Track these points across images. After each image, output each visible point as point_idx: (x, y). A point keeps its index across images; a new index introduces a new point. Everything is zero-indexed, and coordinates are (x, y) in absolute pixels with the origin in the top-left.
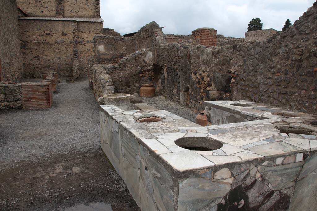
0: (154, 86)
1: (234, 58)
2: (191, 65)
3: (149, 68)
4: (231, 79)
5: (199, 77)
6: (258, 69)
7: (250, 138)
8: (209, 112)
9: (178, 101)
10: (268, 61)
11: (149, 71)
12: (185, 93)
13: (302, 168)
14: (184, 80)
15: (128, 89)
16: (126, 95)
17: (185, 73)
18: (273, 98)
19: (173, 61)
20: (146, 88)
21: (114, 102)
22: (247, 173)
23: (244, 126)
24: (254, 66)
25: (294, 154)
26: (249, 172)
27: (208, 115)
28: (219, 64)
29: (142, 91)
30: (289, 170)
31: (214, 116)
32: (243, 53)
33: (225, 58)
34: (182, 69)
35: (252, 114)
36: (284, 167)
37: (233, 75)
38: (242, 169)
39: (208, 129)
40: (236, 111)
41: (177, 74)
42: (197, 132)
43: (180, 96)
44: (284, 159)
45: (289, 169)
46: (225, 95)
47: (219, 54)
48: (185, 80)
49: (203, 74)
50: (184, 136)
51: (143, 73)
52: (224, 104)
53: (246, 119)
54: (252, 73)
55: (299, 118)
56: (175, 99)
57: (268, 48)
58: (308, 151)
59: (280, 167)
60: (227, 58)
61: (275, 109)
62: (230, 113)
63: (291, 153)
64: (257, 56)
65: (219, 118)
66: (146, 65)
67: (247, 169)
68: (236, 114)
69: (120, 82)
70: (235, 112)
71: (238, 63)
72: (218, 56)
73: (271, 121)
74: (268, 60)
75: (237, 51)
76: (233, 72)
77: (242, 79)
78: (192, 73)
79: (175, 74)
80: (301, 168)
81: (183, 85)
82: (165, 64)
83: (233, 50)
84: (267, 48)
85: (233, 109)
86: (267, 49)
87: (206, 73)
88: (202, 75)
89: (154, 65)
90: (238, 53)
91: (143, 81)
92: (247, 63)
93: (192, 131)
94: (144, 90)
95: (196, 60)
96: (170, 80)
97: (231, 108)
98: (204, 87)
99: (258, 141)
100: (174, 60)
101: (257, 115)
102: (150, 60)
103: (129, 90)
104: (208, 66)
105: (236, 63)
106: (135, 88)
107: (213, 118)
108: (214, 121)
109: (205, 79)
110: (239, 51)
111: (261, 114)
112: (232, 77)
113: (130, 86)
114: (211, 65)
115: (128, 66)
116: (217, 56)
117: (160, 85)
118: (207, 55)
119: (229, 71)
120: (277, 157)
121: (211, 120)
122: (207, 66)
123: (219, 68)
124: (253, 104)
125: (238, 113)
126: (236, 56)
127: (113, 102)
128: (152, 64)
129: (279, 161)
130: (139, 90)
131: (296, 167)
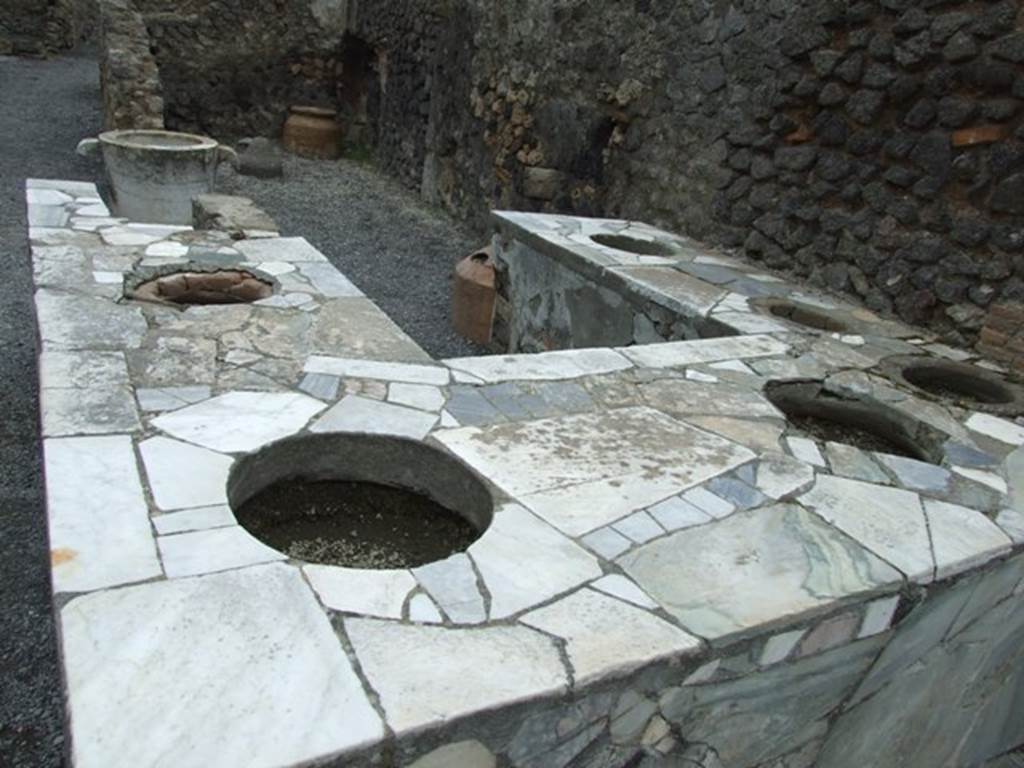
0: (342, 115)
1: (633, 43)
2: (472, 56)
3: (327, 45)
4: (612, 129)
5: (495, 106)
6: (720, 104)
7: (645, 467)
8: (505, 256)
9: (418, 186)
10: (767, 76)
11: (327, 56)
12: (442, 160)
13: (875, 661)
14: (442, 111)
15: (240, 115)
16: (200, 142)
17: (451, 80)
18: (762, 232)
19: (412, 29)
20: (310, 123)
21: (142, 165)
22: (592, 739)
23: (627, 371)
24: (706, 87)
25: (855, 605)
26: (607, 727)
27: (500, 267)
28: (576, 65)
29: (292, 131)
30: (813, 681)
31: (522, 276)
32: (672, 29)
33: (600, 39)
34: (440, 67)
35: (670, 301)
36: (795, 670)
37: (623, 116)
38: (568, 724)
39: (452, 380)
40: (607, 273)
41: (422, 84)
42: (385, 400)
43: (426, 169)
44: (805, 637)
45: (814, 674)
46: (582, 189)
47: (578, 21)
48: (447, 110)
49: (511, 96)
50: (310, 423)
51: (303, 64)
52: (565, 231)
53: (642, 315)
54: (694, 117)
55: (858, 340)
56: (407, 180)
57: (774, 17)
58: (920, 582)
59: (775, 673)
60: (606, 43)
61: (764, 279)
62: (582, 278)
63: (844, 603)
64: (727, 50)
65: (538, 291)
66: (317, 30)
67: (595, 718)
68: (608, 287)
69: (213, 84)
70: (603, 274)
71: (646, 70)
72: (575, 29)
73: (746, 353)
74: (767, 71)
75: (651, 15)
76: (622, 102)
77: (654, 134)
78: (472, 86)
79: (416, 82)
80: (873, 659)
81: (437, 129)
82: (385, 39)
83: (637, 10)
84: (771, 19)
85: (598, 262)
86: (772, 24)
87: (523, 91)
88: (508, 100)
89: (348, 37)
90: (652, 26)
91: (302, 92)
92: (684, 71)
93: (364, 386)
94: (299, 128)
95: (494, 35)
96: (395, 103)
97: (589, 258)
98: (508, 148)
99: (680, 495)
100: (419, 27)
101: (692, 306)
102: (334, 16)
103: (245, 119)
104: (533, 63)
105: (641, 67)
106: (270, 116)
107: (517, 284)
108: (518, 297)
109: (516, 119)
110: (658, 19)
111: (705, 303)
112: (614, 124)
113: (251, 105)
114: (544, 64)
115: (247, 25)
116: (571, 28)
117: (364, 119)
118: (536, 22)
119: (606, 95)
120: (773, 633)
121: (511, 289)
122: (529, 65)
123: (572, 79)
124: (679, 243)
125: (615, 282)
126: (644, 38)
127: (140, 165)
128: (341, 32)
129: (778, 648)
130: (282, 125)
131: (854, 660)
